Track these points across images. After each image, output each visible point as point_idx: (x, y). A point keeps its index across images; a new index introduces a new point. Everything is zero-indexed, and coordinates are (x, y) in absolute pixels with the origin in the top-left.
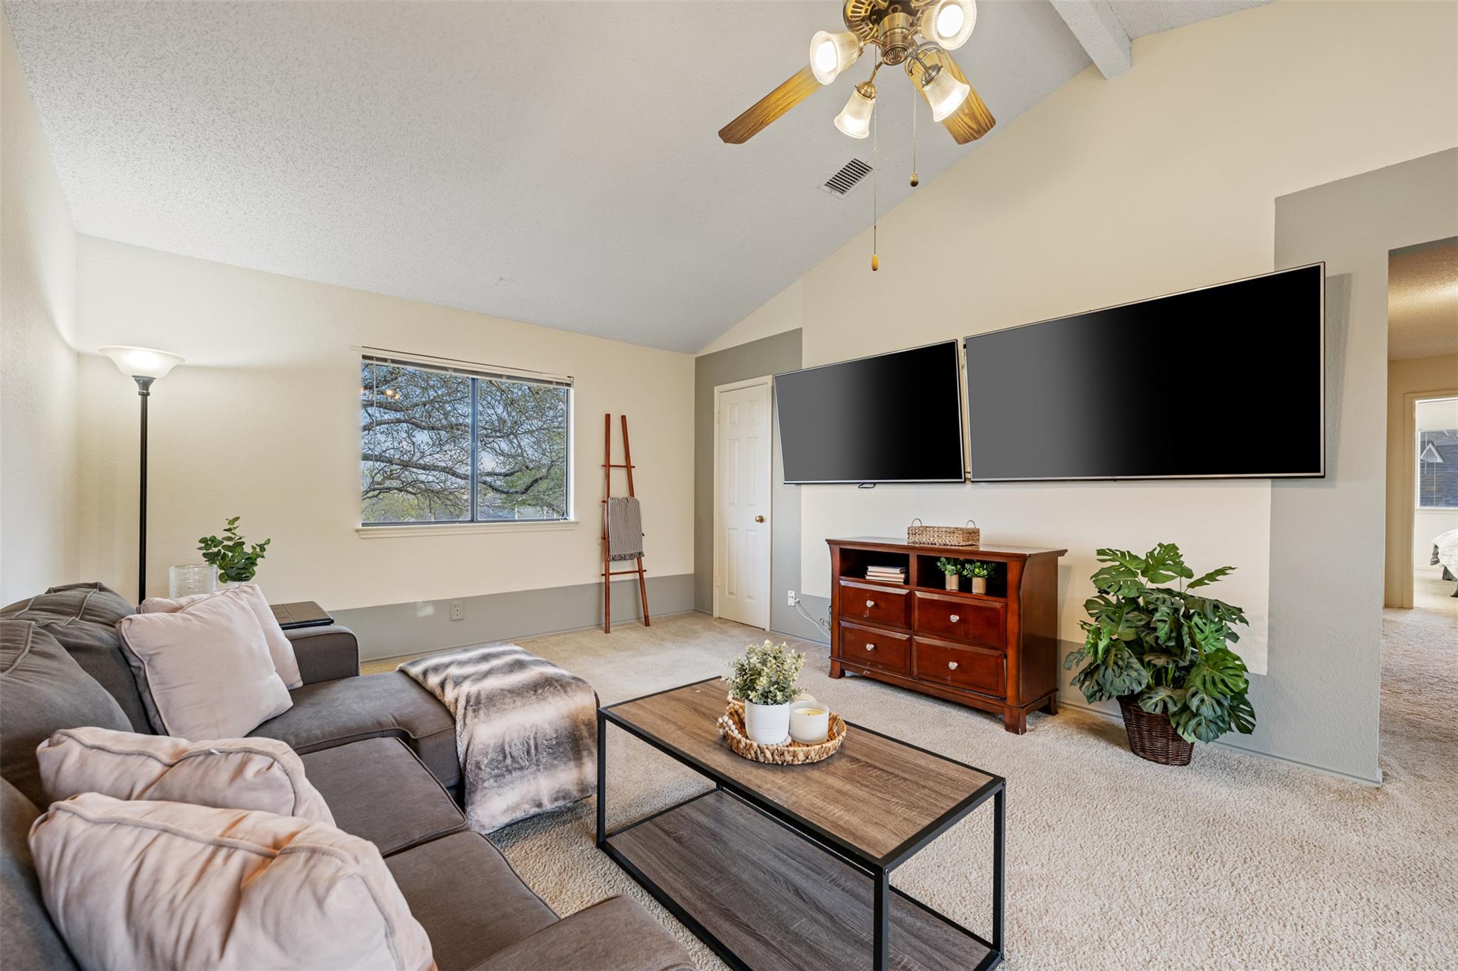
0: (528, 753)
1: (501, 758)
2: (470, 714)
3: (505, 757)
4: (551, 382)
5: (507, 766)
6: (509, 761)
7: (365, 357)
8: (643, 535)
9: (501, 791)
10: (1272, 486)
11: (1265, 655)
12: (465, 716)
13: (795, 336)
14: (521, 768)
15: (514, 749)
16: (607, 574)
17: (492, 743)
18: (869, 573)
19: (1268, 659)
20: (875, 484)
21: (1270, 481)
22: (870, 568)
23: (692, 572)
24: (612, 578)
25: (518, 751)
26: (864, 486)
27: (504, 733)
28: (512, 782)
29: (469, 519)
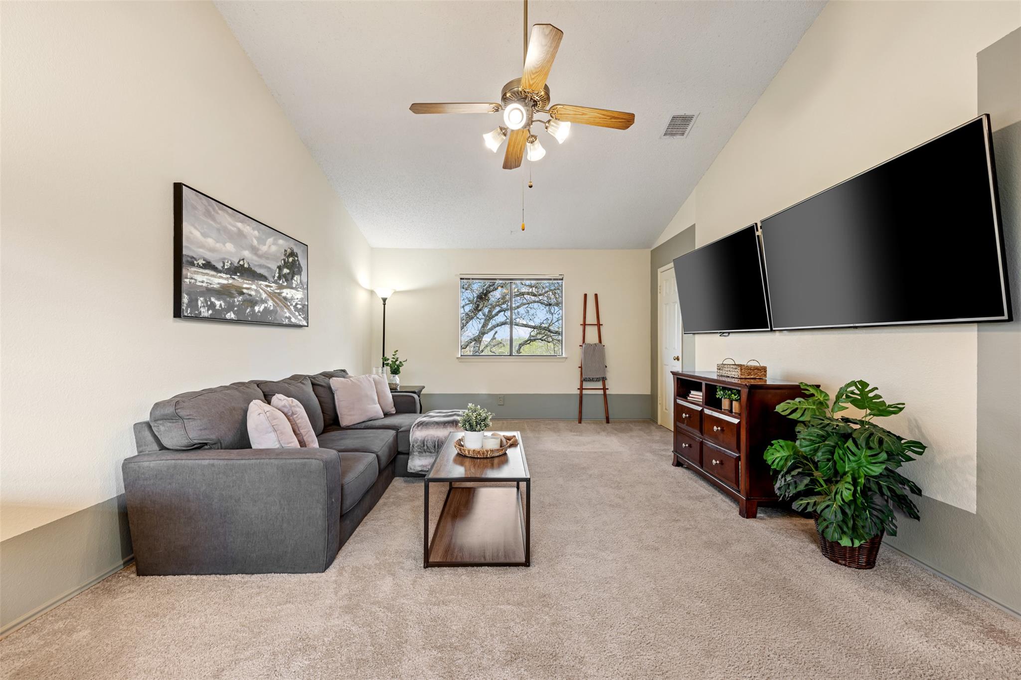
0: (435, 447)
1: (422, 445)
2: (416, 426)
3: (424, 446)
4: (551, 279)
5: (424, 450)
6: (425, 448)
7: (461, 279)
8: (606, 367)
9: (420, 458)
10: (978, 331)
11: (974, 494)
12: (414, 427)
13: (692, 229)
14: (431, 452)
15: (428, 443)
16: (581, 389)
17: (420, 439)
18: (690, 396)
19: (977, 498)
20: (729, 333)
21: (976, 325)
22: (692, 392)
23: (650, 394)
24: (585, 392)
25: (430, 444)
26: (724, 335)
27: (426, 437)
28: (426, 456)
29: (509, 354)
